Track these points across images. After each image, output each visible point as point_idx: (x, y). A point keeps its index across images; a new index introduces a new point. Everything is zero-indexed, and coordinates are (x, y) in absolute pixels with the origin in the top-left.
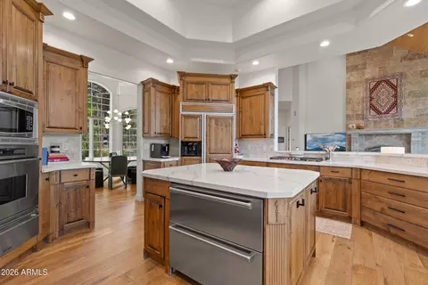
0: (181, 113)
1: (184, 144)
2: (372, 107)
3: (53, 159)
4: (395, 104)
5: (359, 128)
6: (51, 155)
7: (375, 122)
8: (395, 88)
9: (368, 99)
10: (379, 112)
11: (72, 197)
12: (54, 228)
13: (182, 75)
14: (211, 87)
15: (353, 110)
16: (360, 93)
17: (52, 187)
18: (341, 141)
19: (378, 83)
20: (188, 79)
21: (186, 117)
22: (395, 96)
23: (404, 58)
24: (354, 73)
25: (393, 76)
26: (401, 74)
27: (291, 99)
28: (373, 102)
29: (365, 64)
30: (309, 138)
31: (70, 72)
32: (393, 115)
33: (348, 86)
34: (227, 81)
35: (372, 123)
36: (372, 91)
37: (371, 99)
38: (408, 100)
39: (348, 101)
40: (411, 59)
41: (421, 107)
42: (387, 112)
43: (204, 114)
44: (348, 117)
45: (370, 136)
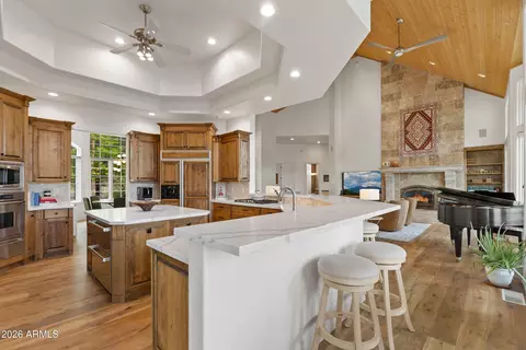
0: (161, 159)
1: (164, 188)
2: (407, 142)
3: (44, 201)
4: (430, 139)
5: (393, 165)
6: (43, 198)
7: (410, 159)
8: (429, 120)
9: (403, 133)
10: (414, 148)
11: (53, 230)
12: (39, 251)
13: (163, 126)
14: (188, 135)
15: (389, 146)
16: (395, 125)
17: (37, 222)
18: (377, 181)
19: (414, 114)
20: (168, 129)
21: (165, 163)
22: (430, 130)
23: (438, 86)
24: (389, 103)
25: (427, 107)
26: (436, 104)
27: (327, 133)
28: (408, 136)
29: (400, 93)
30: (346, 176)
31: (55, 135)
32: (429, 151)
33: (384, 118)
34: (204, 129)
35: (408, 161)
36: (407, 124)
37: (406, 132)
38: (443, 134)
39: (384, 135)
40: (446, 87)
41: (456, 141)
42: (422, 148)
43: (182, 161)
44: (384, 153)
45: (405, 174)
